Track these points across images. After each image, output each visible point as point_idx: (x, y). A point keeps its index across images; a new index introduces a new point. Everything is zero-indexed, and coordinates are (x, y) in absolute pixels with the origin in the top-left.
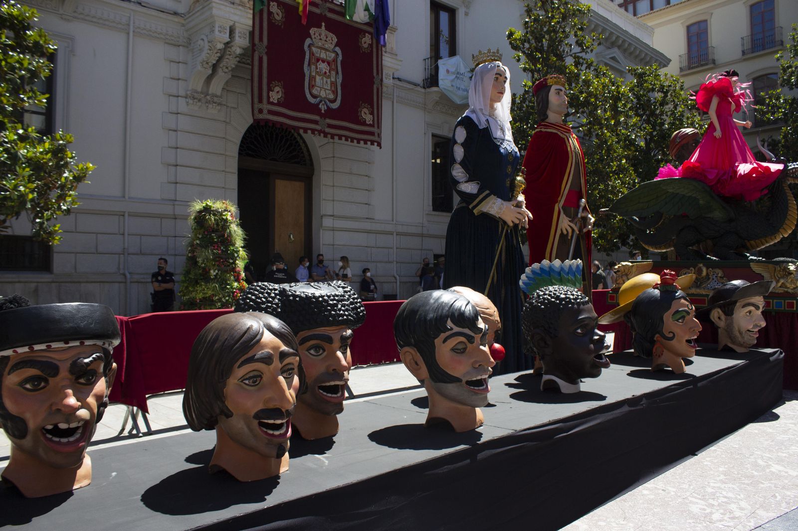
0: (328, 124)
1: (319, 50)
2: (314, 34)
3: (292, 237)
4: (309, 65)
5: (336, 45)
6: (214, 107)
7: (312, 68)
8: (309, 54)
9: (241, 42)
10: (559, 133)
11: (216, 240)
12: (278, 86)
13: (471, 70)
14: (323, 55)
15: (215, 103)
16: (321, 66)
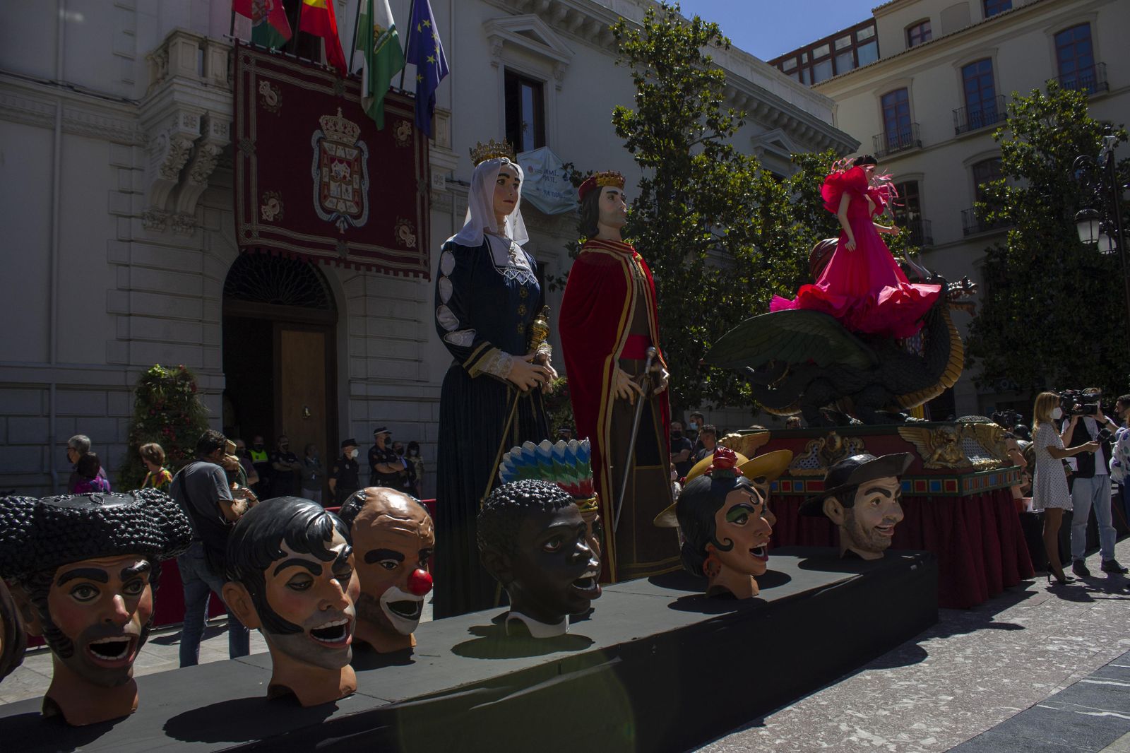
0: (350, 249)
1: (334, 146)
2: (326, 124)
3: (307, 412)
4: (319, 167)
5: (359, 139)
6: (184, 230)
7: (324, 171)
8: (318, 152)
9: (218, 138)
10: (613, 254)
11: (167, 422)
12: (274, 197)
13: (564, 166)
14: (340, 153)
15: (186, 225)
16: (337, 168)
